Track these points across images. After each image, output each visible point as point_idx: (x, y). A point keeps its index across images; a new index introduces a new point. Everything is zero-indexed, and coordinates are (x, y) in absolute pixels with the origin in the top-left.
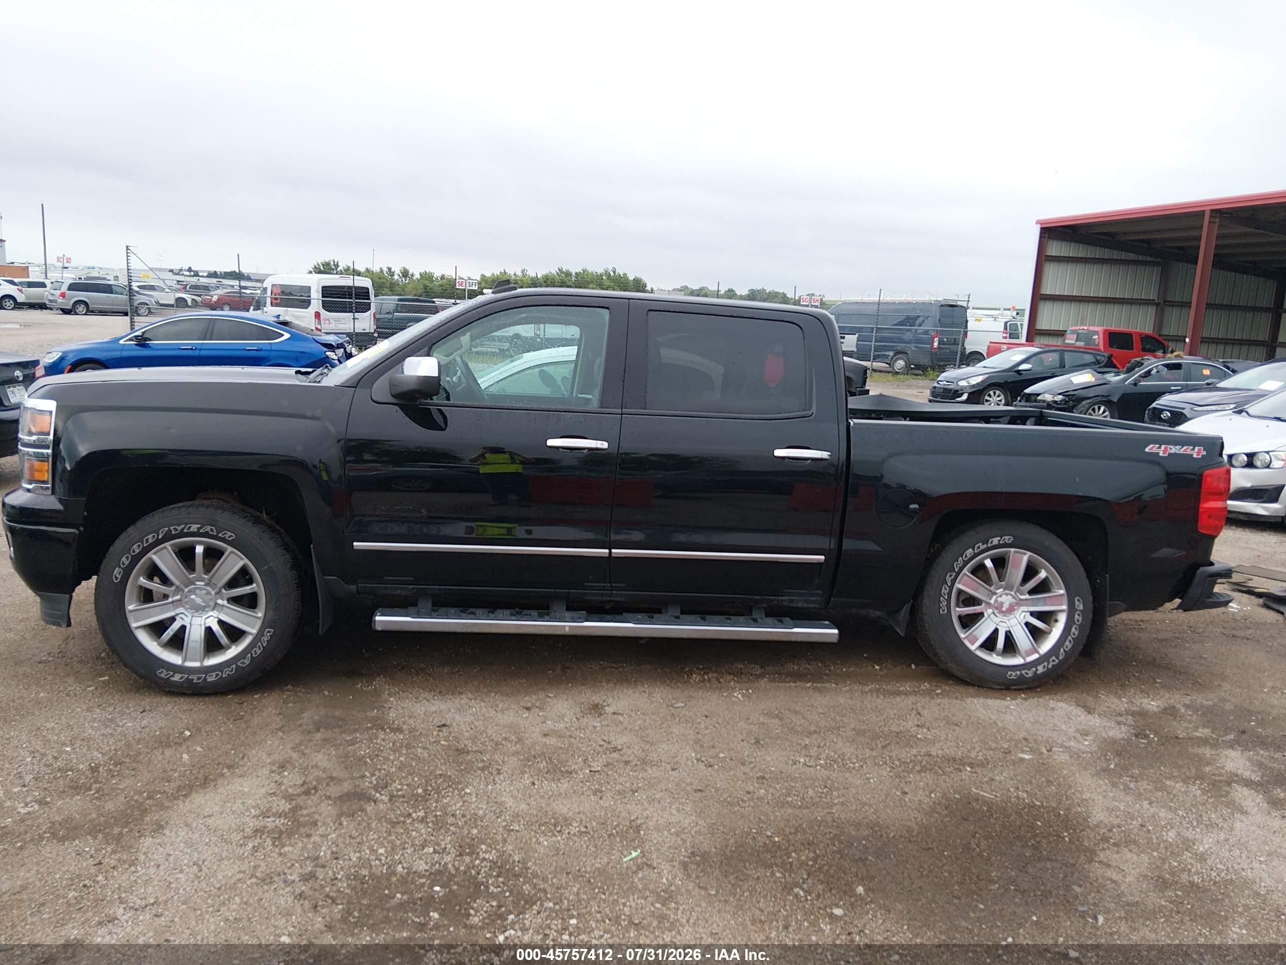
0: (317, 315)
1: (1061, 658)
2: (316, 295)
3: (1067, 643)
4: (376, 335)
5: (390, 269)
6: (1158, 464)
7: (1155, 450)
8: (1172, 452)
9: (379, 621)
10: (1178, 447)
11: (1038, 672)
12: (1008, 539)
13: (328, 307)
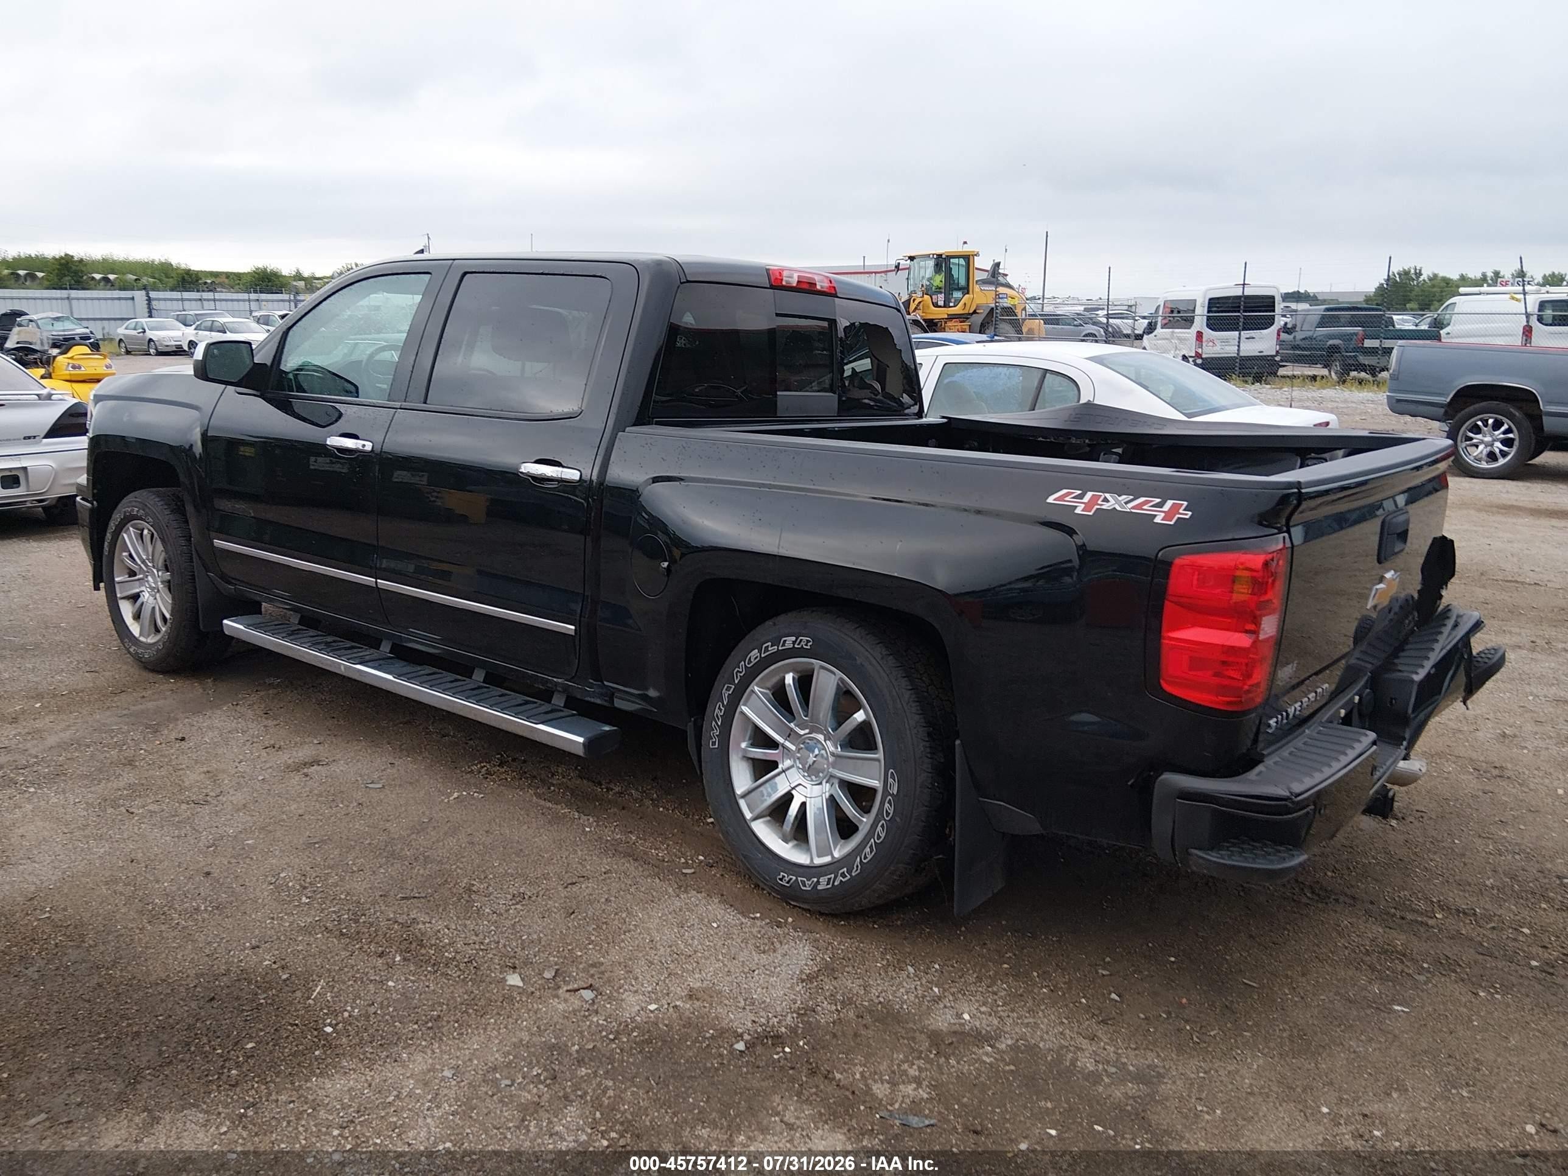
0: (1200, 335)
1: (853, 874)
2: (1201, 310)
3: (868, 849)
4: (1278, 359)
5: (1420, 270)
6: (1070, 531)
7: (1069, 501)
8: (1106, 506)
9: (226, 624)
10: (1124, 498)
11: (820, 887)
12: (805, 642)
13: (1214, 324)
